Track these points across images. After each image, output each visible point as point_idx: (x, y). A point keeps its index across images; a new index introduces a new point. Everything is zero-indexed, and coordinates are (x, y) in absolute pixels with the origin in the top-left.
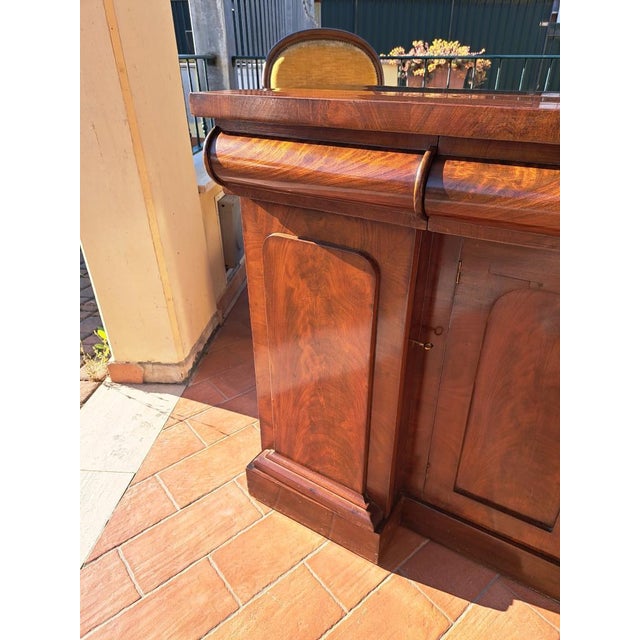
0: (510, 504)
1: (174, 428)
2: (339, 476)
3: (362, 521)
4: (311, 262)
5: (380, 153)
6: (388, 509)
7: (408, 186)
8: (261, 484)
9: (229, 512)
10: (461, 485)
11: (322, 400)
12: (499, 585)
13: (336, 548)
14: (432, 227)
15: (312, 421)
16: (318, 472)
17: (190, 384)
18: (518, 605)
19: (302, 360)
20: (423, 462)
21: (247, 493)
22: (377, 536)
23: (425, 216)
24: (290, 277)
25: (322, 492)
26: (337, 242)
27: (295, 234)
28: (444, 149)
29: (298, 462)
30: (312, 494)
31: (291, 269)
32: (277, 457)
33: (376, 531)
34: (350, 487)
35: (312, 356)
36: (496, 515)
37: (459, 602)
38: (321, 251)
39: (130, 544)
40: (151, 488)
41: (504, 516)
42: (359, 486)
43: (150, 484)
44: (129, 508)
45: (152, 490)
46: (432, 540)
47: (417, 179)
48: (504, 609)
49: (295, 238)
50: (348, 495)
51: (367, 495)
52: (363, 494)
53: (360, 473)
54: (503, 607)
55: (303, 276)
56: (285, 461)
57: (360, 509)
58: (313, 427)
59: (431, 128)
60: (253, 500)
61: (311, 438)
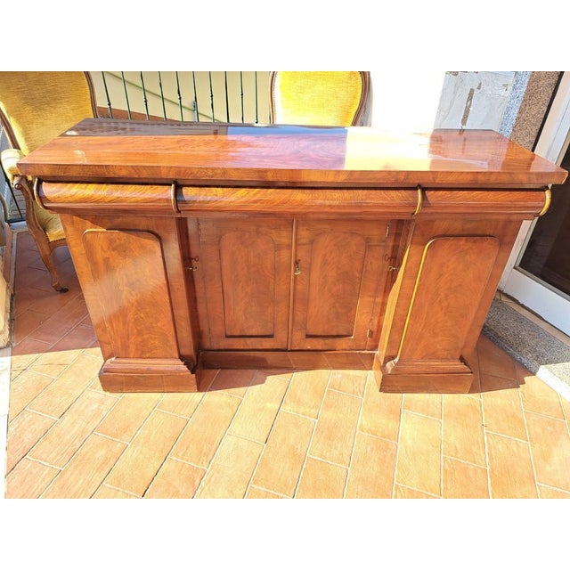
0: (254, 332)
1: (20, 377)
3: (184, 371)
4: (118, 241)
6: (195, 360)
7: (168, 200)
8: (111, 381)
9: (95, 406)
10: (229, 334)
11: (142, 315)
12: (257, 373)
14: (183, 215)
15: (138, 330)
16: (149, 358)
17: (14, 345)
18: (270, 378)
21: (102, 391)
22: (194, 375)
23: (179, 211)
24: (105, 252)
25: (154, 368)
26: (132, 228)
27: (103, 227)
28: (180, 183)
29: (134, 357)
30: (149, 371)
31: (105, 248)
32: (118, 360)
33: (192, 373)
34: (172, 358)
35: (130, 292)
36: (249, 341)
37: (242, 390)
38: (123, 235)
39: (34, 451)
40: (27, 417)
41: (252, 339)
42: (177, 355)
43: (25, 416)
44: (18, 434)
45: (28, 419)
46: (222, 369)
47: (172, 197)
49: (104, 230)
50: (171, 362)
51: (182, 358)
52: (180, 359)
53: (175, 347)
54: (263, 382)
55: (114, 249)
56: (124, 361)
57: (181, 366)
58: (140, 333)
59: (172, 176)
60: (108, 394)
61: (140, 340)
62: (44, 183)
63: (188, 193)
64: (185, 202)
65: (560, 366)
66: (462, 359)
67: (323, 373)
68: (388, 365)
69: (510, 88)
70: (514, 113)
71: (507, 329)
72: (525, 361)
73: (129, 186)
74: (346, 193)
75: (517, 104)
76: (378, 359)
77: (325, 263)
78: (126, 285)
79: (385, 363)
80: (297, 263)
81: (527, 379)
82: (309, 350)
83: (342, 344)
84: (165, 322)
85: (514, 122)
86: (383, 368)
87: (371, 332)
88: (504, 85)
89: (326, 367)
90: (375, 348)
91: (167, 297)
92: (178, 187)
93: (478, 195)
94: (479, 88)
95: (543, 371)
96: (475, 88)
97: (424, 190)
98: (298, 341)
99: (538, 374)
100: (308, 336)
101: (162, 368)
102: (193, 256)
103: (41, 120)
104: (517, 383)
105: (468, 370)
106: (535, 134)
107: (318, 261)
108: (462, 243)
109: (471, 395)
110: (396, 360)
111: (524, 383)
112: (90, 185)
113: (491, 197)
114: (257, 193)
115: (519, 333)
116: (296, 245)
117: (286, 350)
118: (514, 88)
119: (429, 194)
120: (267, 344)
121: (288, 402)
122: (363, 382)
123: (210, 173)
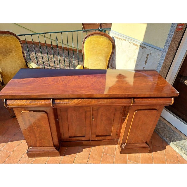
2: (48, 145)
3: (55, 151)
4: (33, 114)
5: (43, 100)
6: (59, 146)
7: (50, 104)
8: (31, 154)
10: (70, 136)
11: (41, 135)
12: (80, 148)
13: (51, 158)
14: (55, 107)
16: (43, 147)
18: (84, 150)
19: (35, 130)
20: (62, 133)
21: (28, 158)
22: (59, 152)
23: (53, 107)
26: (38, 110)
29: (39, 147)
30: (44, 151)
31: (29, 117)
32: (33, 148)
33: (58, 151)
34: (51, 146)
35: (37, 129)
37: (75, 154)
38: (35, 113)
42: (53, 145)
46: (68, 147)
48: (82, 151)
49: (28, 111)
50: (51, 148)
51: (55, 146)
52: (54, 146)
53: (52, 143)
55: (32, 117)
56: (35, 148)
57: (54, 149)
58: (40, 140)
59: (51, 97)
60: (30, 158)
61: (40, 142)
62: (7, 100)
63: (57, 101)
64: (55, 104)
65: (177, 142)
66: (146, 143)
67: (102, 147)
68: (123, 145)
69: (160, 56)
70: (162, 64)
71: (160, 129)
72: (166, 140)
73: (37, 100)
74: (109, 100)
75: (162, 62)
76: (119, 143)
77: (102, 115)
78: (36, 127)
79: (122, 145)
80: (93, 115)
81: (167, 147)
82: (97, 140)
83: (108, 138)
84: (49, 137)
85: (161, 66)
86: (121, 146)
87: (117, 134)
88: (158, 55)
89: (103, 145)
90: (118, 139)
91: (50, 130)
92: (53, 99)
93: (151, 100)
94: (150, 54)
95: (171, 144)
96: (149, 54)
97: (134, 98)
98: (93, 137)
99: (170, 145)
100: (97, 136)
101: (48, 150)
102: (58, 114)
103: (5, 59)
104: (163, 148)
105: (148, 146)
106: (168, 69)
107: (100, 114)
108: (146, 112)
109: (149, 154)
110: (125, 144)
111: (166, 148)
112: (23, 100)
113: (155, 100)
114: (80, 101)
115: (164, 130)
116: (92, 111)
117: (89, 140)
118: (162, 56)
119: (135, 100)
120: (83, 139)
121: (90, 159)
122: (114, 150)
123: (64, 96)
